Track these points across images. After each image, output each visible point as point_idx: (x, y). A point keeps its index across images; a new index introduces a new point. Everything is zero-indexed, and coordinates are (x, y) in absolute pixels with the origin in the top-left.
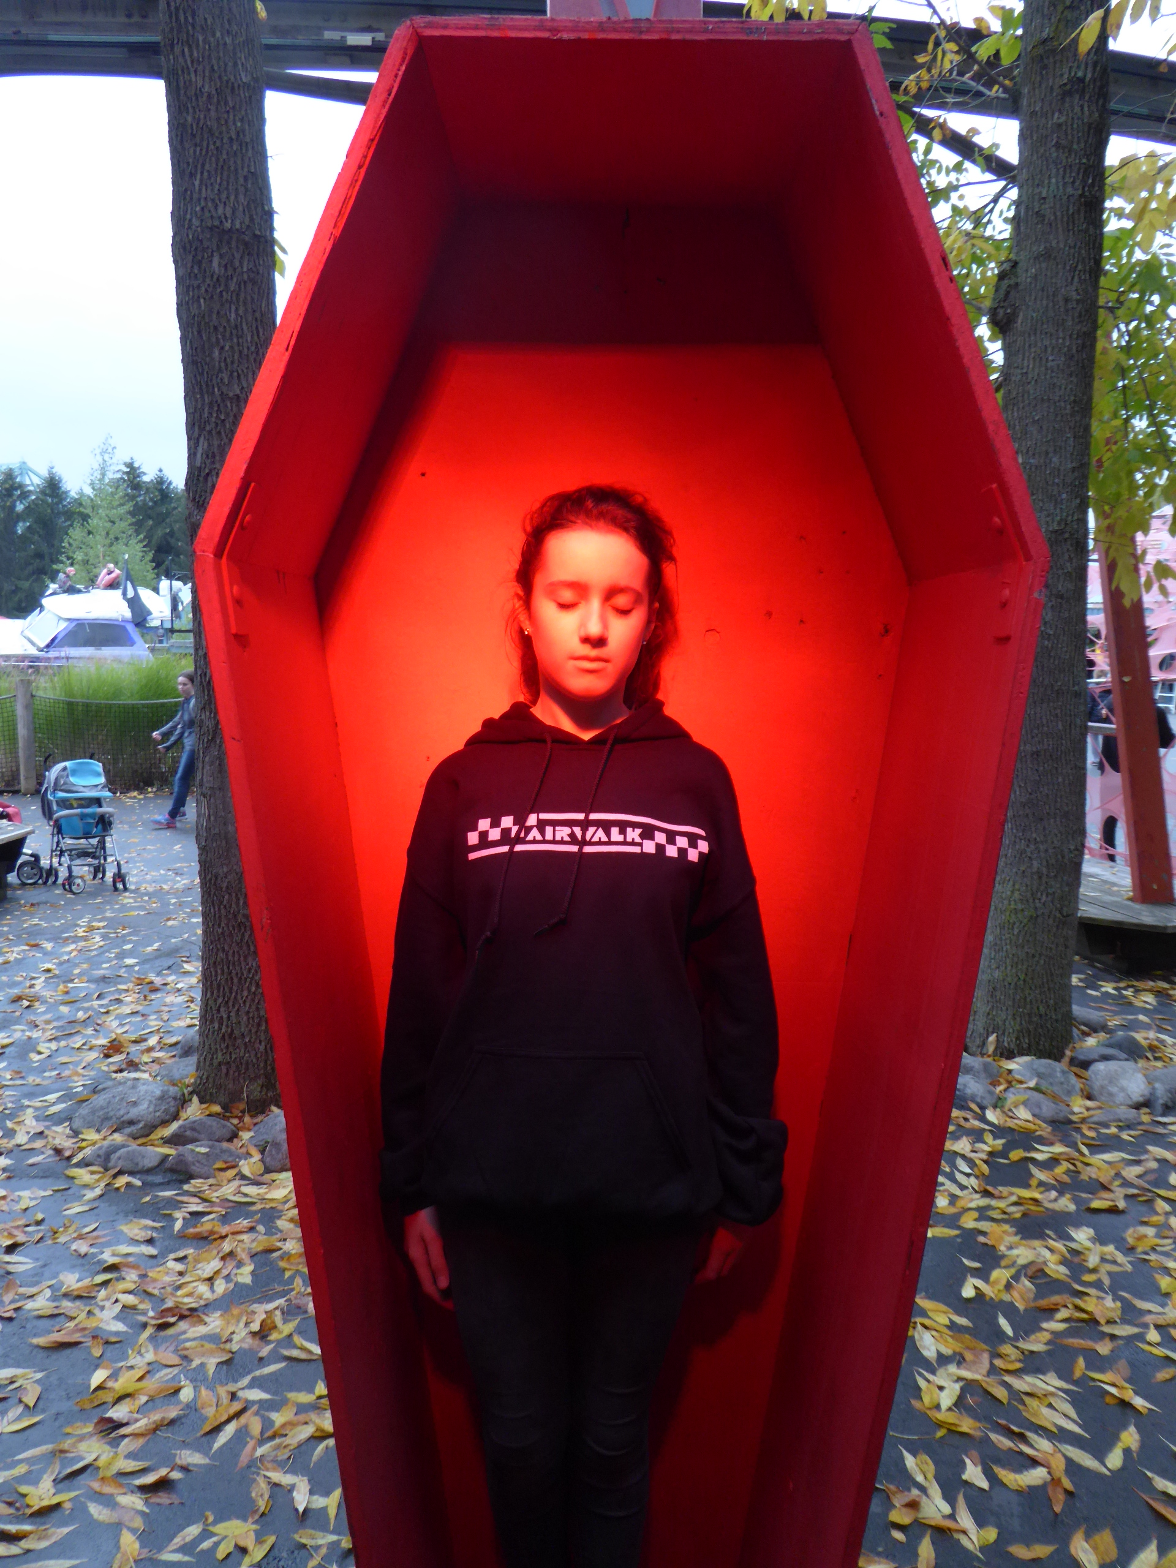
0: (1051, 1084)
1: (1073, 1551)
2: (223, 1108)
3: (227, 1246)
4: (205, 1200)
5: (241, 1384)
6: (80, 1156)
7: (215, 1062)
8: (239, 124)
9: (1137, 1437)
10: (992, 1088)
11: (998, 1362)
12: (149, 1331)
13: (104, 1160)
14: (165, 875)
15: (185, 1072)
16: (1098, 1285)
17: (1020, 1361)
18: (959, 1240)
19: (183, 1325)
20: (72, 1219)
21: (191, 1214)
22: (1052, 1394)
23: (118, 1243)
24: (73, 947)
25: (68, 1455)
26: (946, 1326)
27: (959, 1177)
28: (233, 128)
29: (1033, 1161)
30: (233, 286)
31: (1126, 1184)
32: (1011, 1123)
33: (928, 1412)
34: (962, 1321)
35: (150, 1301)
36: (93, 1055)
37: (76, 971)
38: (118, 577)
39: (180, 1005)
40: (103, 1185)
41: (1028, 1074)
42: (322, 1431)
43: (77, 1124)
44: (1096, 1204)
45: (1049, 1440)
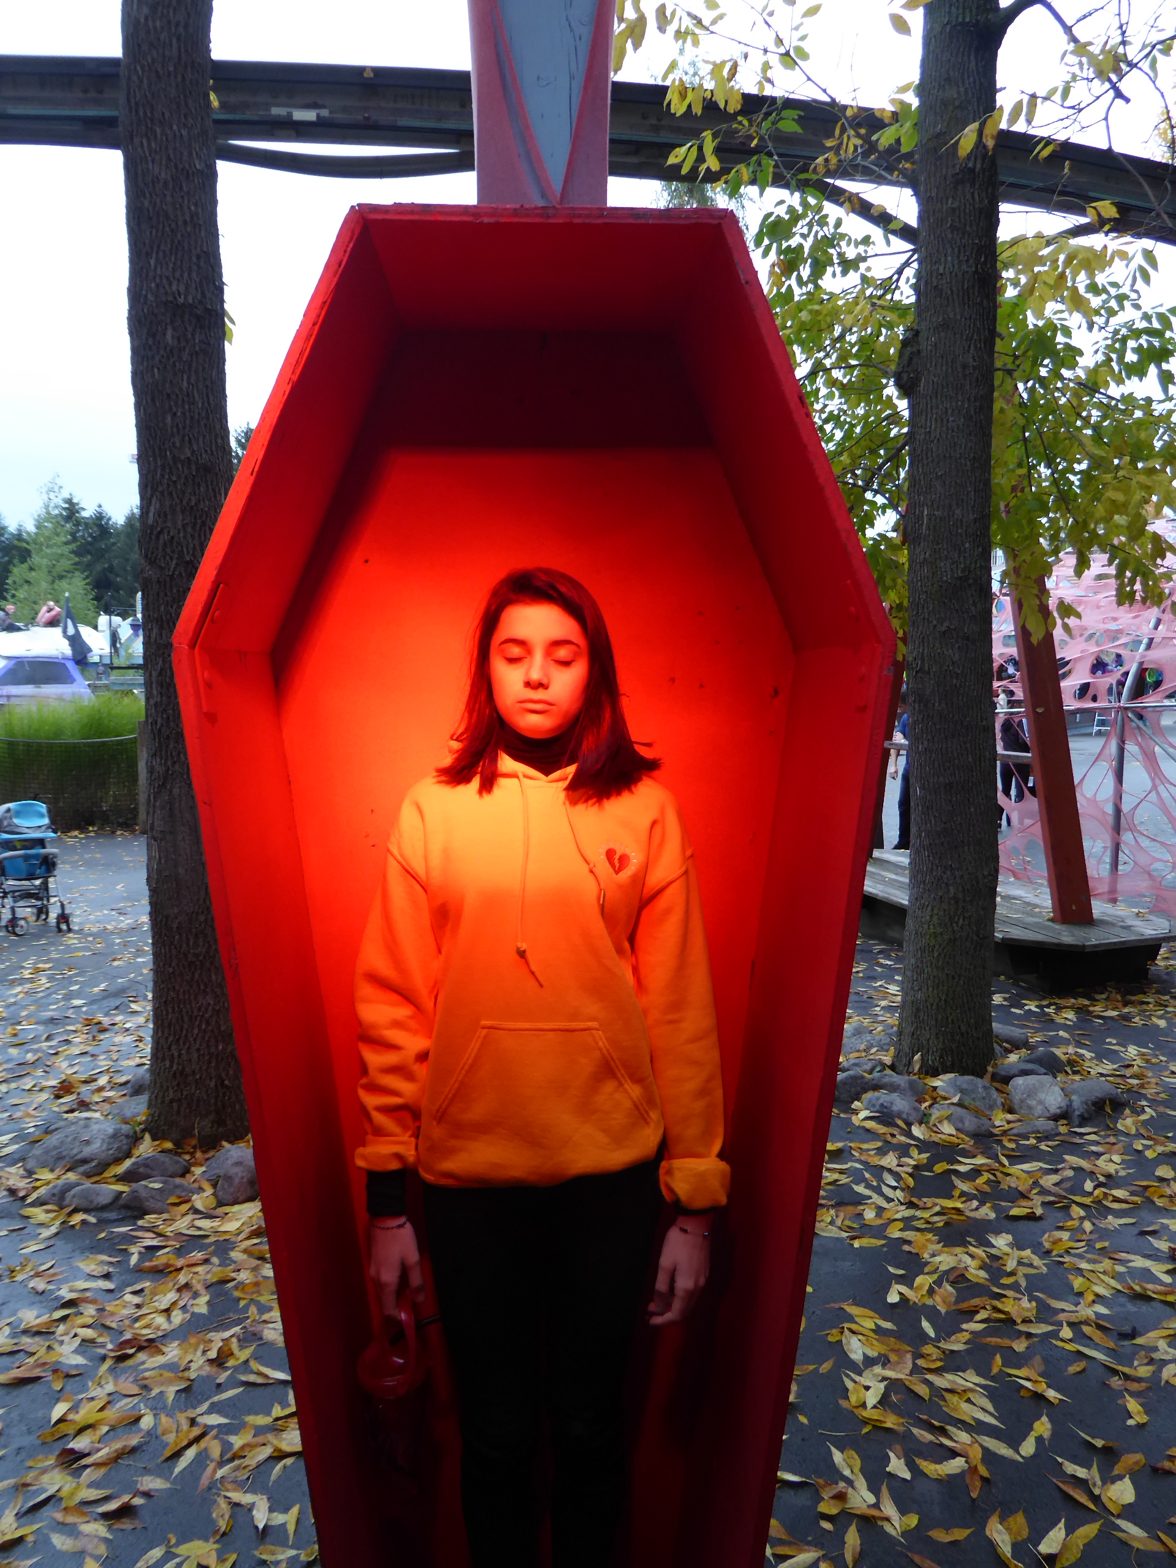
0: (974, 1099)
1: (988, 1533)
2: (175, 1144)
3: (182, 1279)
4: (159, 1235)
5: (200, 1410)
6: (34, 1196)
7: (167, 1100)
8: (193, 208)
9: (1049, 1426)
10: (917, 1104)
11: (920, 1362)
12: (109, 1363)
13: (58, 1199)
14: (108, 915)
15: (136, 1111)
16: (1015, 1287)
17: (941, 1360)
18: (885, 1249)
19: (141, 1356)
20: (27, 1259)
21: (147, 1248)
22: (971, 1390)
23: (76, 1279)
24: (19, 989)
25: (30, 1488)
26: (872, 1330)
27: (885, 1189)
28: (187, 211)
29: (956, 1172)
30: (185, 356)
31: (1044, 1192)
32: (936, 1138)
33: (855, 1410)
34: (887, 1325)
35: (109, 1334)
36: (44, 1096)
37: (24, 1014)
38: (58, 614)
39: (128, 1044)
40: (58, 1223)
41: (952, 1090)
42: (280, 1450)
43: (30, 1164)
44: (1015, 1212)
45: (967, 1432)
